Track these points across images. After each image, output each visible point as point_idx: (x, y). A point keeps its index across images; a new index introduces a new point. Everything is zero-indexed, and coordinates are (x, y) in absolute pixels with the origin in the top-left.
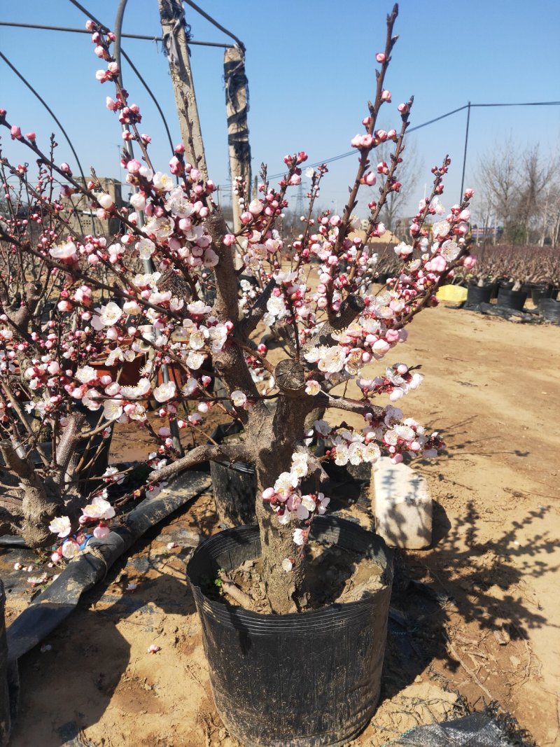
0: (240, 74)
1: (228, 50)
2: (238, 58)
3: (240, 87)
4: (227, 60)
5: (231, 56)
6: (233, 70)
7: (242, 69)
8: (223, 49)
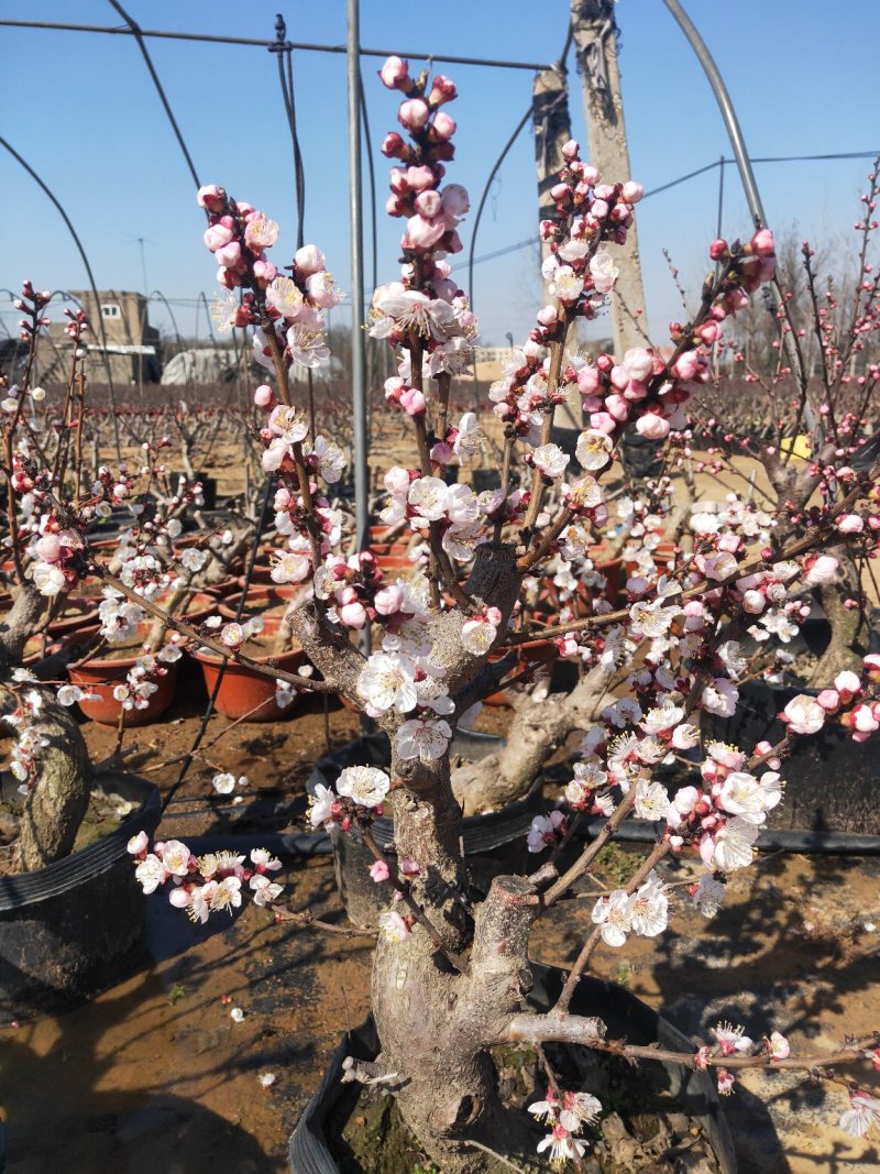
0: (562, 111)
1: (543, 73)
2: (556, 85)
3: (561, 132)
4: (539, 90)
5: (548, 83)
6: (551, 106)
7: (564, 103)
8: (533, 73)
